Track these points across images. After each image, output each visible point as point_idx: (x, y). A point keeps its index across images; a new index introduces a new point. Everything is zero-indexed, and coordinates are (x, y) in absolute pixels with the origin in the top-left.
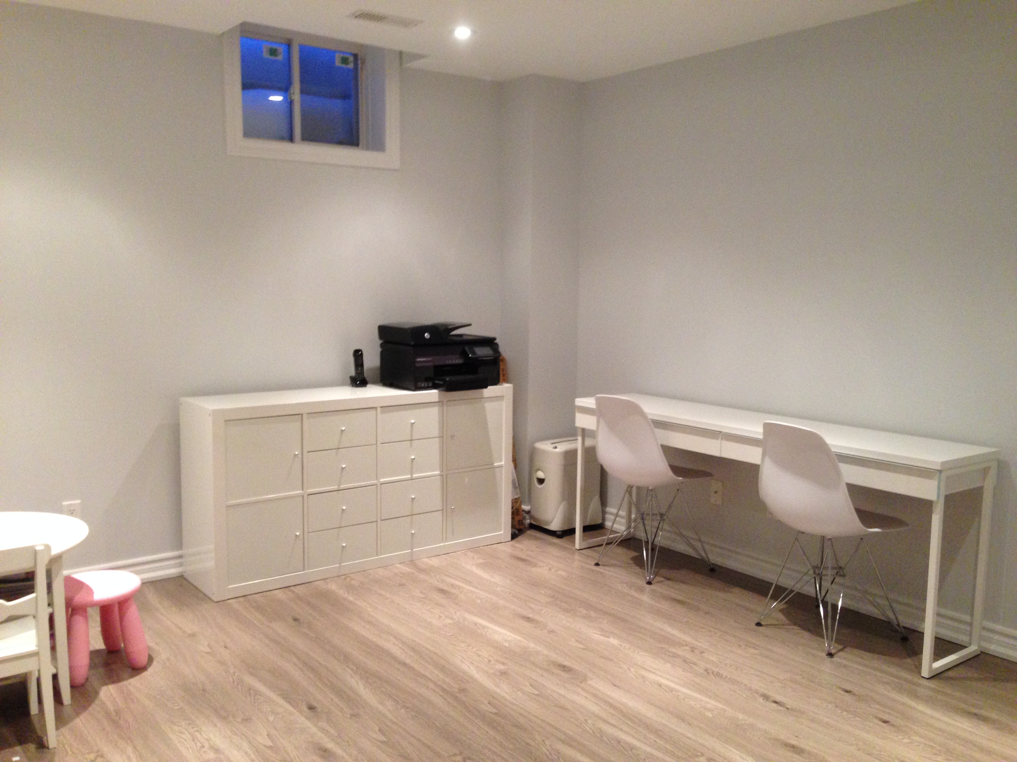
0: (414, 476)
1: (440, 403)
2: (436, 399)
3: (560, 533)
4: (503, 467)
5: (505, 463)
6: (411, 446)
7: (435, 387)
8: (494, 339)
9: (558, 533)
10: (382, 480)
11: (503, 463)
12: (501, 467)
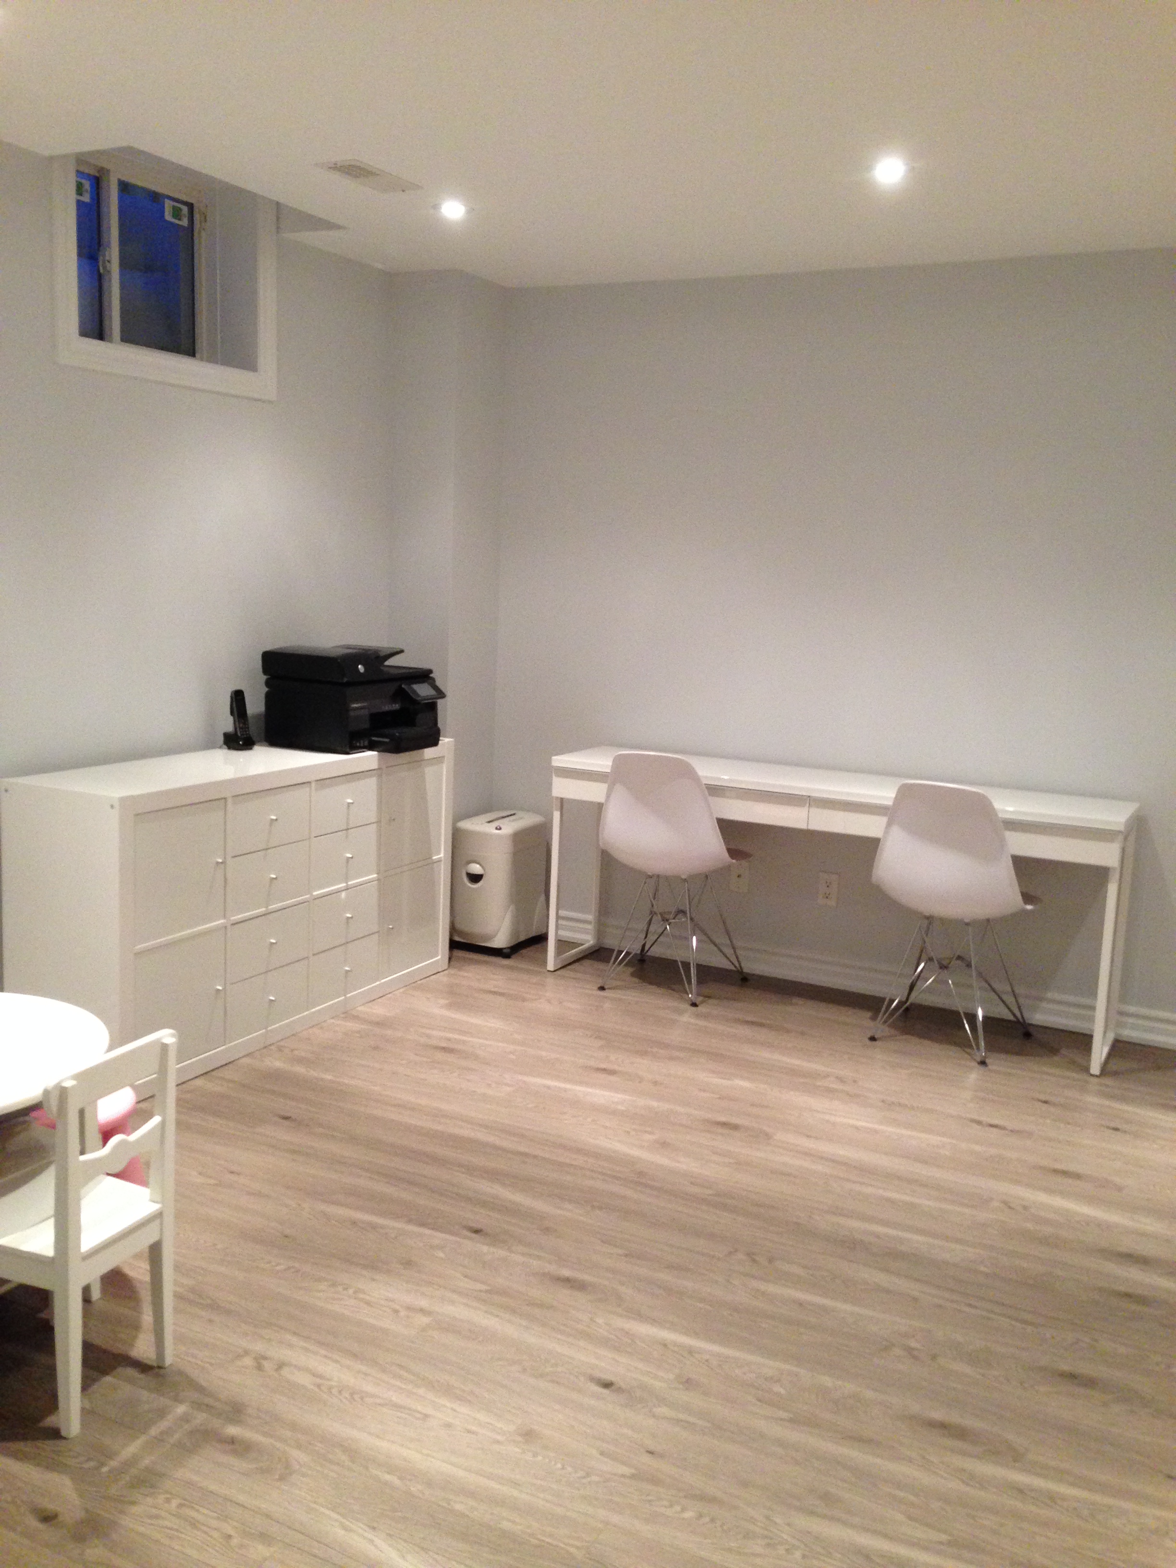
0: (349, 883)
1: (378, 772)
2: (375, 765)
3: (508, 950)
4: (441, 861)
5: (444, 856)
6: (347, 837)
7: (371, 748)
8: (430, 671)
9: (505, 951)
10: (315, 893)
11: (442, 855)
12: (439, 861)
